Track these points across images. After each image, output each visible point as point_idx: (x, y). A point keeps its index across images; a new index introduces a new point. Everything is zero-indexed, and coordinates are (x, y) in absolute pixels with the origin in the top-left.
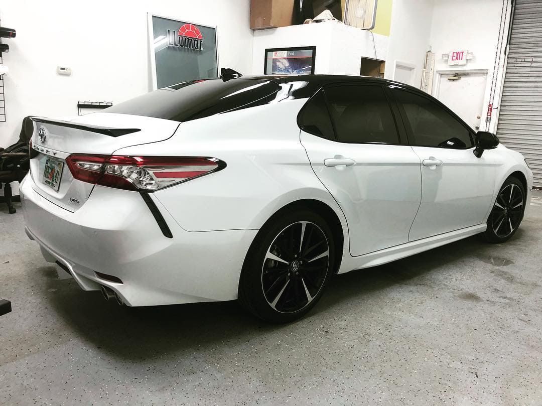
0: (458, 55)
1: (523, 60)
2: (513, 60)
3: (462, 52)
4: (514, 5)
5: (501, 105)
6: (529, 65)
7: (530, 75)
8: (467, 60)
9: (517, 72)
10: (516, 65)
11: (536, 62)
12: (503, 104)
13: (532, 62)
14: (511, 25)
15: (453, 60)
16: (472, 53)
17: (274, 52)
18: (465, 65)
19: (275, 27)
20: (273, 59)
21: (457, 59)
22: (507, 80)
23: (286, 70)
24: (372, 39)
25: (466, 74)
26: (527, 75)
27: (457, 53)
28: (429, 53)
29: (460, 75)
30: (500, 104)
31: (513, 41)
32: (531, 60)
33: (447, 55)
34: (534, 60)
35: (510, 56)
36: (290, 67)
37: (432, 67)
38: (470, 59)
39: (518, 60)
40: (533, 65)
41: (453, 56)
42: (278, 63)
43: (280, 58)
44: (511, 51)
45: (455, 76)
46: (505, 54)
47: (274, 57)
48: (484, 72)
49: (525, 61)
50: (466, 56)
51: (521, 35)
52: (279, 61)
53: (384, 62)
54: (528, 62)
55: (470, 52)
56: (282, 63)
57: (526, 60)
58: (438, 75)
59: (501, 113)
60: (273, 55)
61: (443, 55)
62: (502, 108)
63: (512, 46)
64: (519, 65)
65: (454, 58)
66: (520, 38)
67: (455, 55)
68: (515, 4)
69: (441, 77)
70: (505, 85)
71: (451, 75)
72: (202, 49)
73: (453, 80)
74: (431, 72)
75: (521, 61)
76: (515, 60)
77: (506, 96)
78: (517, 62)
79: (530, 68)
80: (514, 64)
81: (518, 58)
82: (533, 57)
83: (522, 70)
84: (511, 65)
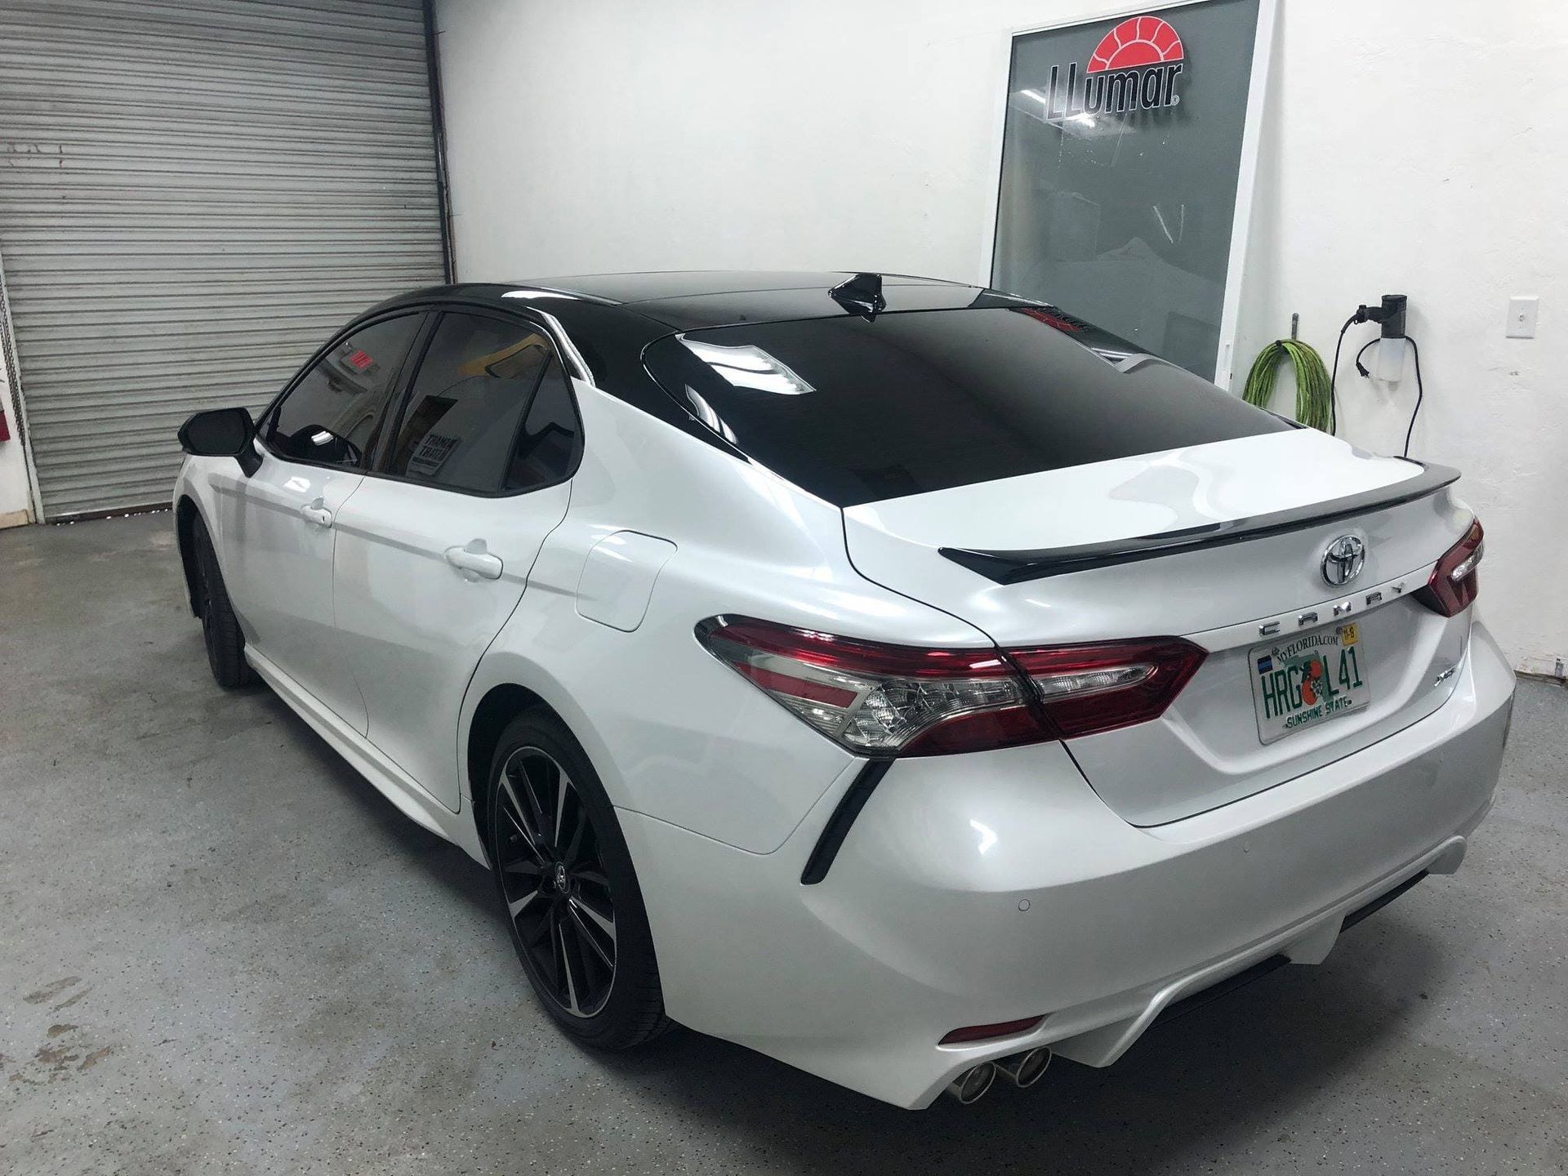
1: (33, 149)
2: (4, 148)
6: (55, 163)
7: (67, 193)
9: (24, 185)
10: (14, 162)
11: (73, 157)
13: (61, 156)
22: (3, 207)
26: (58, 193)
32: (56, 149)
34: (64, 149)
39: (19, 148)
40: (65, 164)
49: (39, 152)
54: (49, 156)
57: (43, 149)
64: (24, 163)
75: (29, 152)
76: (8, 145)
77: (13, 255)
78: (15, 152)
79: (61, 173)
80: (9, 158)
81: (17, 141)
82: (61, 142)
83: (36, 178)
84: (2, 162)
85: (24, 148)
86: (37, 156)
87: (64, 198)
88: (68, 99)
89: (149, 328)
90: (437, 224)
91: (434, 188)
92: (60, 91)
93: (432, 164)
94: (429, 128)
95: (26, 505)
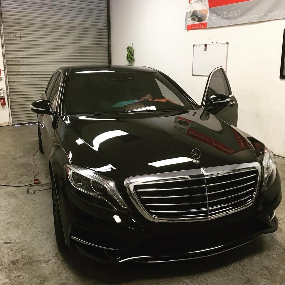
1: (14, 35)
2: (8, 35)
5: (7, 68)
6: (19, 39)
7: (22, 46)
9: (12, 44)
11: (23, 37)
13: (21, 37)
26: (20, 46)
32: (20, 35)
34: (22, 35)
35: (5, 31)
39: (11, 35)
40: (22, 39)
44: (4, 27)
49: (16, 36)
51: (8, 16)
54: (18, 37)
57: (17, 35)
63: (4, 24)
64: (12, 38)
66: (8, 18)
75: (13, 36)
78: (10, 36)
79: (21, 41)
80: (9, 37)
81: (10, 33)
82: (21, 34)
83: (15, 42)
84: (7, 38)
88: (23, 23)
90: (107, 55)
91: (107, 46)
92: (21, 21)
93: (107, 40)
94: (107, 31)
95: (8, 121)
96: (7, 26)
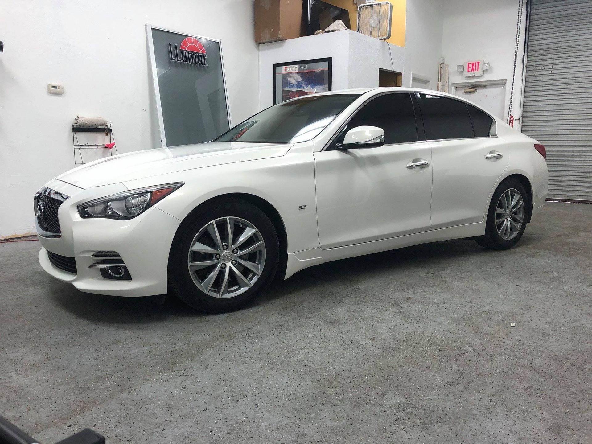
0: (474, 66)
1: (543, 68)
2: (532, 69)
3: (478, 63)
4: (529, 11)
5: (523, 116)
6: (550, 72)
8: (483, 71)
9: (537, 81)
10: (535, 73)
11: (556, 69)
12: (525, 114)
13: (552, 69)
14: (527, 32)
15: (468, 71)
16: (488, 63)
17: (284, 67)
18: (481, 76)
19: (283, 40)
20: (284, 74)
21: (473, 69)
22: (527, 89)
23: (299, 85)
24: (388, 50)
25: (483, 86)
26: (548, 83)
27: (473, 65)
28: (442, 66)
29: (477, 87)
30: (521, 115)
31: (529, 49)
32: (551, 67)
33: (462, 66)
34: (554, 67)
35: (528, 64)
36: (303, 82)
37: (447, 80)
38: (486, 70)
39: (538, 68)
40: (553, 72)
41: (469, 67)
42: (289, 79)
43: (291, 73)
44: (529, 59)
45: (471, 89)
46: (523, 62)
47: (284, 72)
48: (501, 83)
49: (545, 69)
50: (483, 67)
51: (538, 42)
52: (290, 76)
53: (400, 74)
54: (548, 69)
55: (486, 62)
56: (294, 79)
57: (546, 67)
58: (453, 88)
59: (524, 124)
60: (283, 70)
61: (458, 66)
62: (524, 119)
63: (529, 54)
64: (538, 73)
65: (470, 69)
66: (537, 45)
67: (470, 65)
68: (531, 10)
69: (456, 90)
70: (526, 94)
71: (467, 88)
72: (207, 65)
73: (470, 92)
74: (447, 85)
75: (541, 69)
76: (534, 68)
77: (527, 106)
78: (536, 70)
79: (551, 76)
81: (537, 66)
82: (552, 64)
83: (541, 78)
84: (530, 74)
85: (540, 68)
86: (545, 70)
87: (550, 84)
88: (560, 48)
89: (571, 132)
92: (557, 45)
96: (534, 56)
